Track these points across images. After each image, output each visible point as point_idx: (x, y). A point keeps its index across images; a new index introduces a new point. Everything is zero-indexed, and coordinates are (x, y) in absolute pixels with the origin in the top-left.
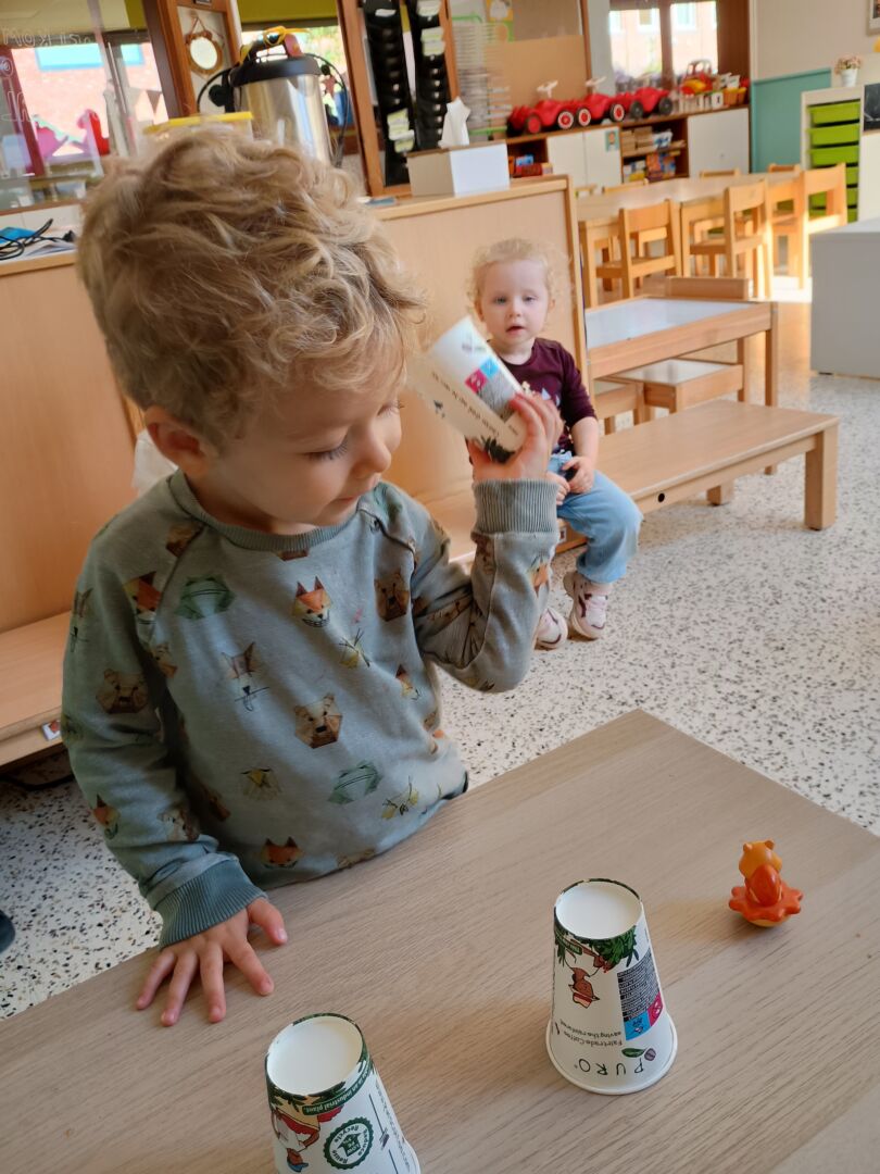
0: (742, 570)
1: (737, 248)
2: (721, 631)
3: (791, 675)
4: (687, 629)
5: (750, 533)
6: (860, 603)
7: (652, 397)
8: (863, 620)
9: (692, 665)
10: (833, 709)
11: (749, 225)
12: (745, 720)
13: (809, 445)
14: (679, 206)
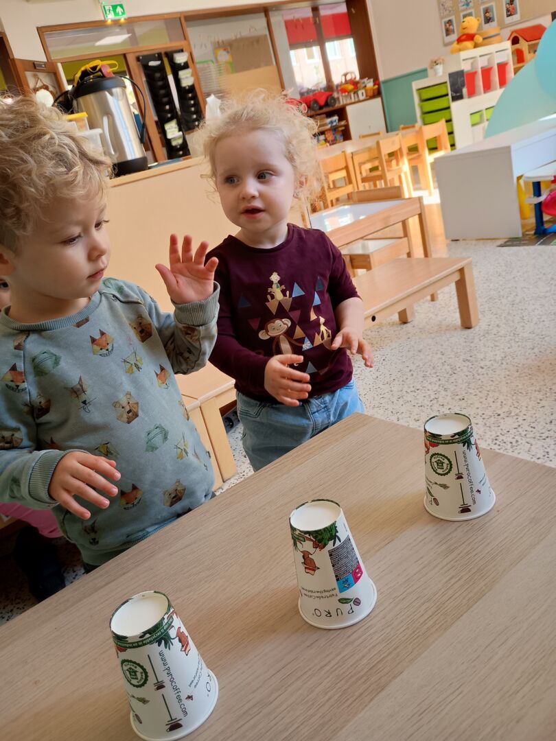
1: (389, 176)
2: (424, 395)
4: (402, 397)
5: (429, 336)
6: (504, 366)
7: (355, 264)
8: (508, 376)
10: (502, 429)
11: (394, 162)
13: (457, 277)
14: (351, 155)
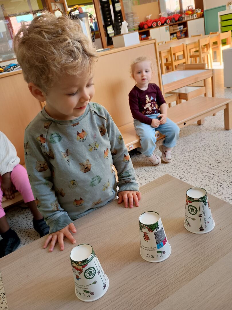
0: (208, 142)
1: (202, 55)
2: (203, 159)
3: (222, 170)
4: (193, 159)
5: (209, 132)
7: (181, 97)
9: (195, 168)
11: (206, 49)
12: (210, 183)
13: (225, 107)
14: (186, 45)
